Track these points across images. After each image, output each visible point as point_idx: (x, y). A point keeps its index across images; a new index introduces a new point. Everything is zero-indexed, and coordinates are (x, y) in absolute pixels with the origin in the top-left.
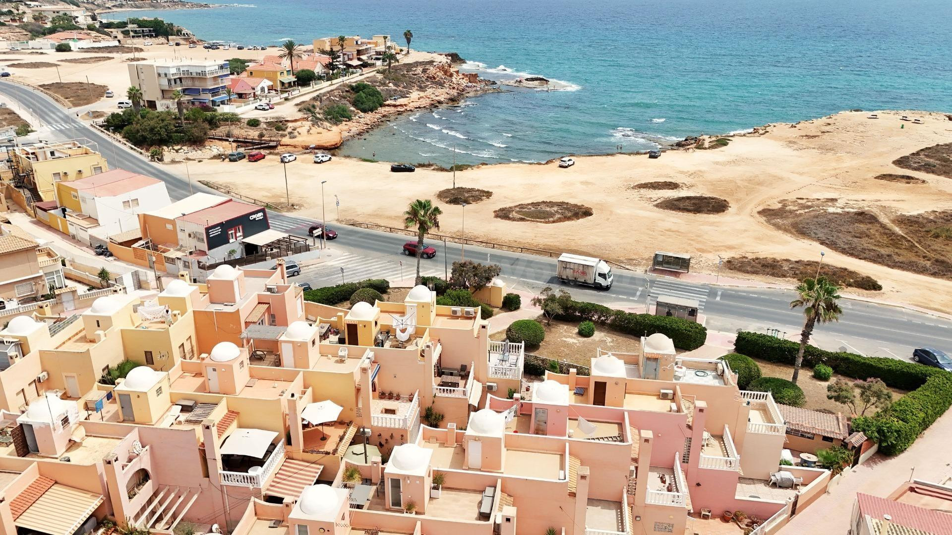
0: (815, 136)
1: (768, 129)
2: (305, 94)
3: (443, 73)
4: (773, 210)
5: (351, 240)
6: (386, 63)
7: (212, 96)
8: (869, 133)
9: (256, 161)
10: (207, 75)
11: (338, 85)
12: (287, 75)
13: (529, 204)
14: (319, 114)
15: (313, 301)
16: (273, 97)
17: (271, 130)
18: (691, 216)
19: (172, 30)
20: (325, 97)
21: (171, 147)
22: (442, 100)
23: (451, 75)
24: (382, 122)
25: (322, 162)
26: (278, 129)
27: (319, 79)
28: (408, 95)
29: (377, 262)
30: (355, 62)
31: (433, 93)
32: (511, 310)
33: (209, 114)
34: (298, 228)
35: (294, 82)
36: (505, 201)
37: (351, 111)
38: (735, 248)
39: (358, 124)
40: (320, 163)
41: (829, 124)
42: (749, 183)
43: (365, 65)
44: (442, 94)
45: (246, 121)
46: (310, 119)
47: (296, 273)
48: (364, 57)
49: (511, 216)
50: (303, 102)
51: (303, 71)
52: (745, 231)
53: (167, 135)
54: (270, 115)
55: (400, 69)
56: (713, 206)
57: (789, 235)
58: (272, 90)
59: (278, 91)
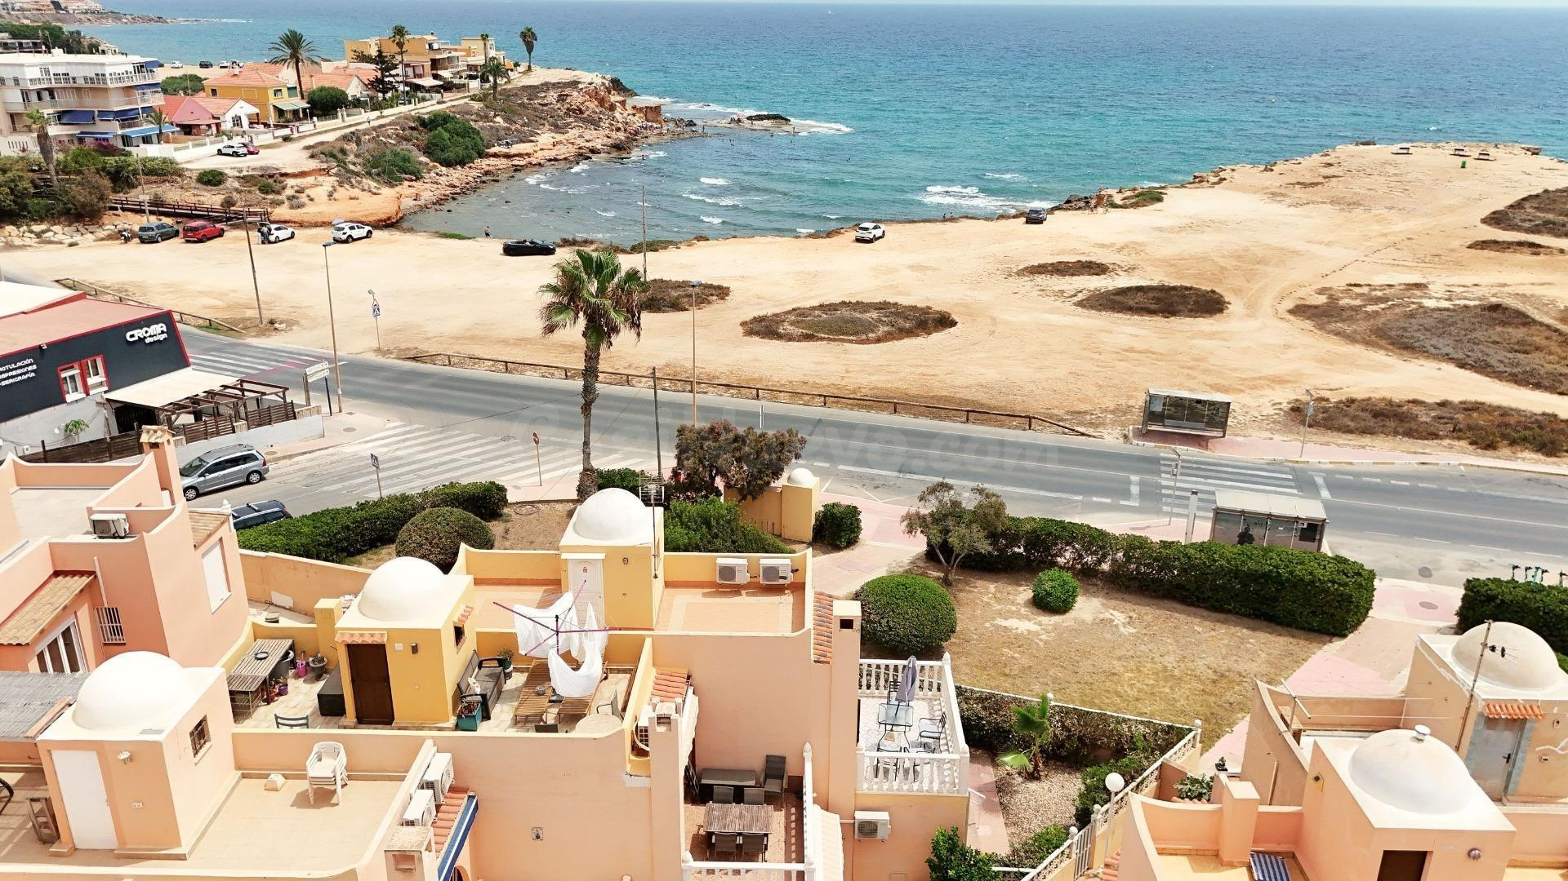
0: (1317, 184)
1: (1223, 175)
2: (326, 131)
3: (596, 103)
4: (1316, 307)
5: (408, 391)
6: (487, 85)
7: (122, 127)
8: (1409, 177)
9: (200, 241)
10: (109, 81)
11: (393, 118)
12: (290, 96)
13: (814, 308)
14: (354, 164)
15: (285, 552)
16: (257, 134)
17: (249, 192)
18: (1158, 321)
19: (79, 43)
20: (367, 137)
21: (25, 228)
22: (599, 147)
23: (612, 108)
24: (484, 182)
25: (349, 240)
26: (266, 190)
27: (355, 106)
28: (532, 138)
29: (474, 439)
30: (428, 82)
31: (581, 136)
32: (838, 548)
33: (111, 160)
34: (276, 370)
35: (304, 110)
36: (761, 304)
37: (421, 163)
38: (1288, 382)
39: (436, 186)
40: (346, 242)
41: (1331, 165)
42: (1239, 261)
43: (448, 87)
44: (597, 138)
45: (195, 175)
46: (333, 171)
47: (255, 477)
48: (446, 74)
49: (781, 331)
50: (322, 143)
51: (322, 89)
52: (1287, 347)
53: (14, 202)
54: (248, 164)
55: (516, 95)
56: (1196, 302)
57: (1382, 352)
58: (258, 123)
59: (269, 126)
